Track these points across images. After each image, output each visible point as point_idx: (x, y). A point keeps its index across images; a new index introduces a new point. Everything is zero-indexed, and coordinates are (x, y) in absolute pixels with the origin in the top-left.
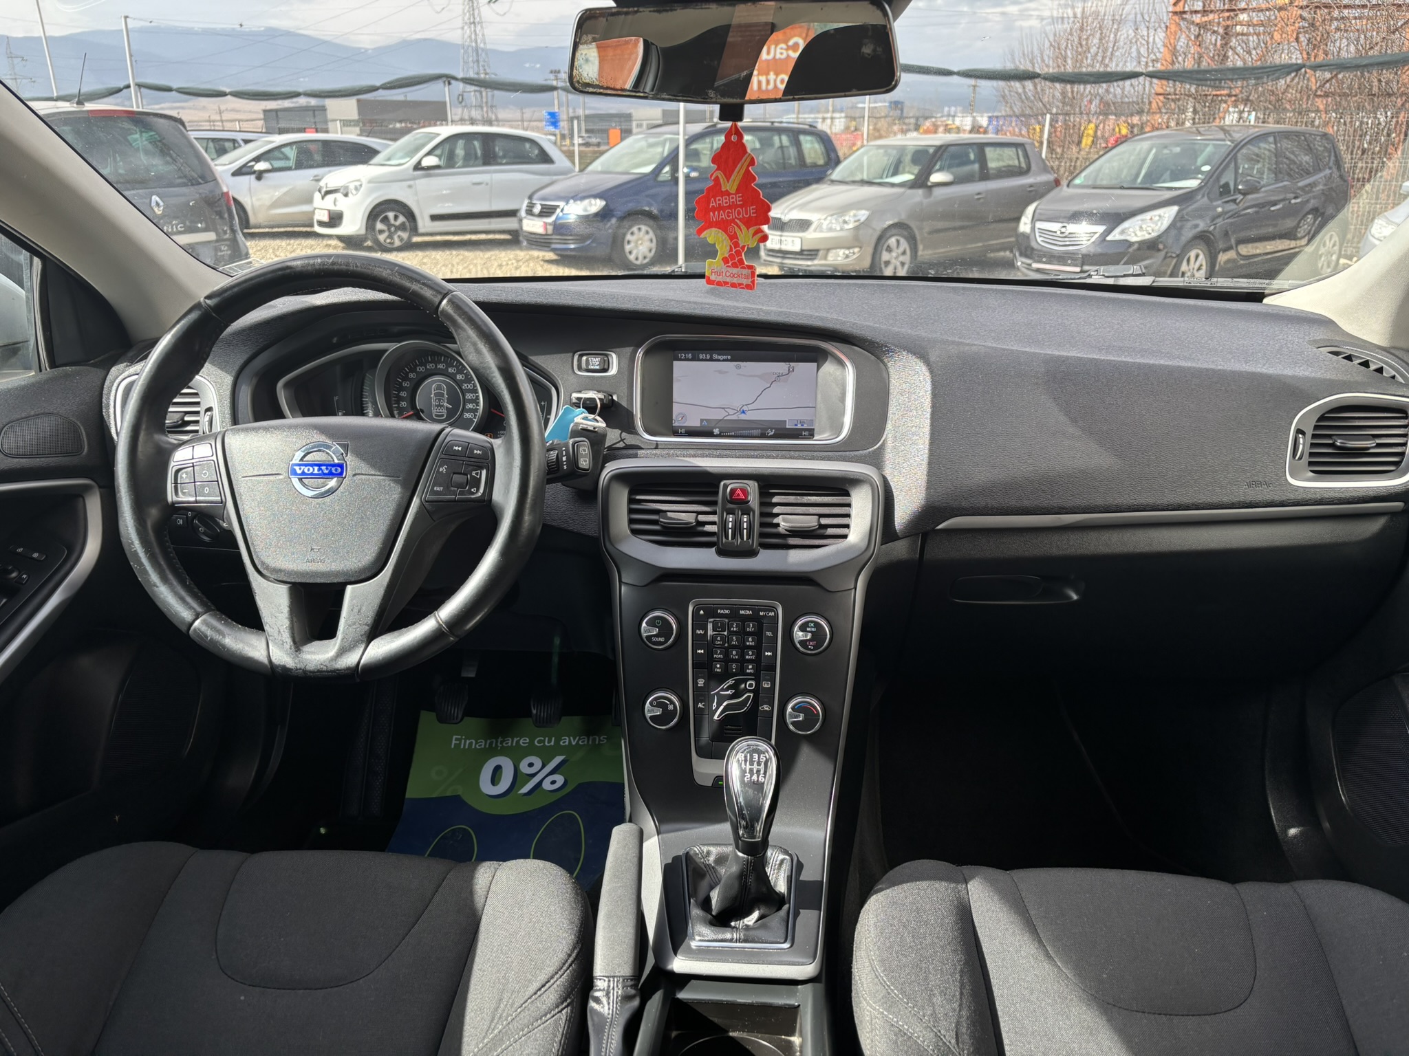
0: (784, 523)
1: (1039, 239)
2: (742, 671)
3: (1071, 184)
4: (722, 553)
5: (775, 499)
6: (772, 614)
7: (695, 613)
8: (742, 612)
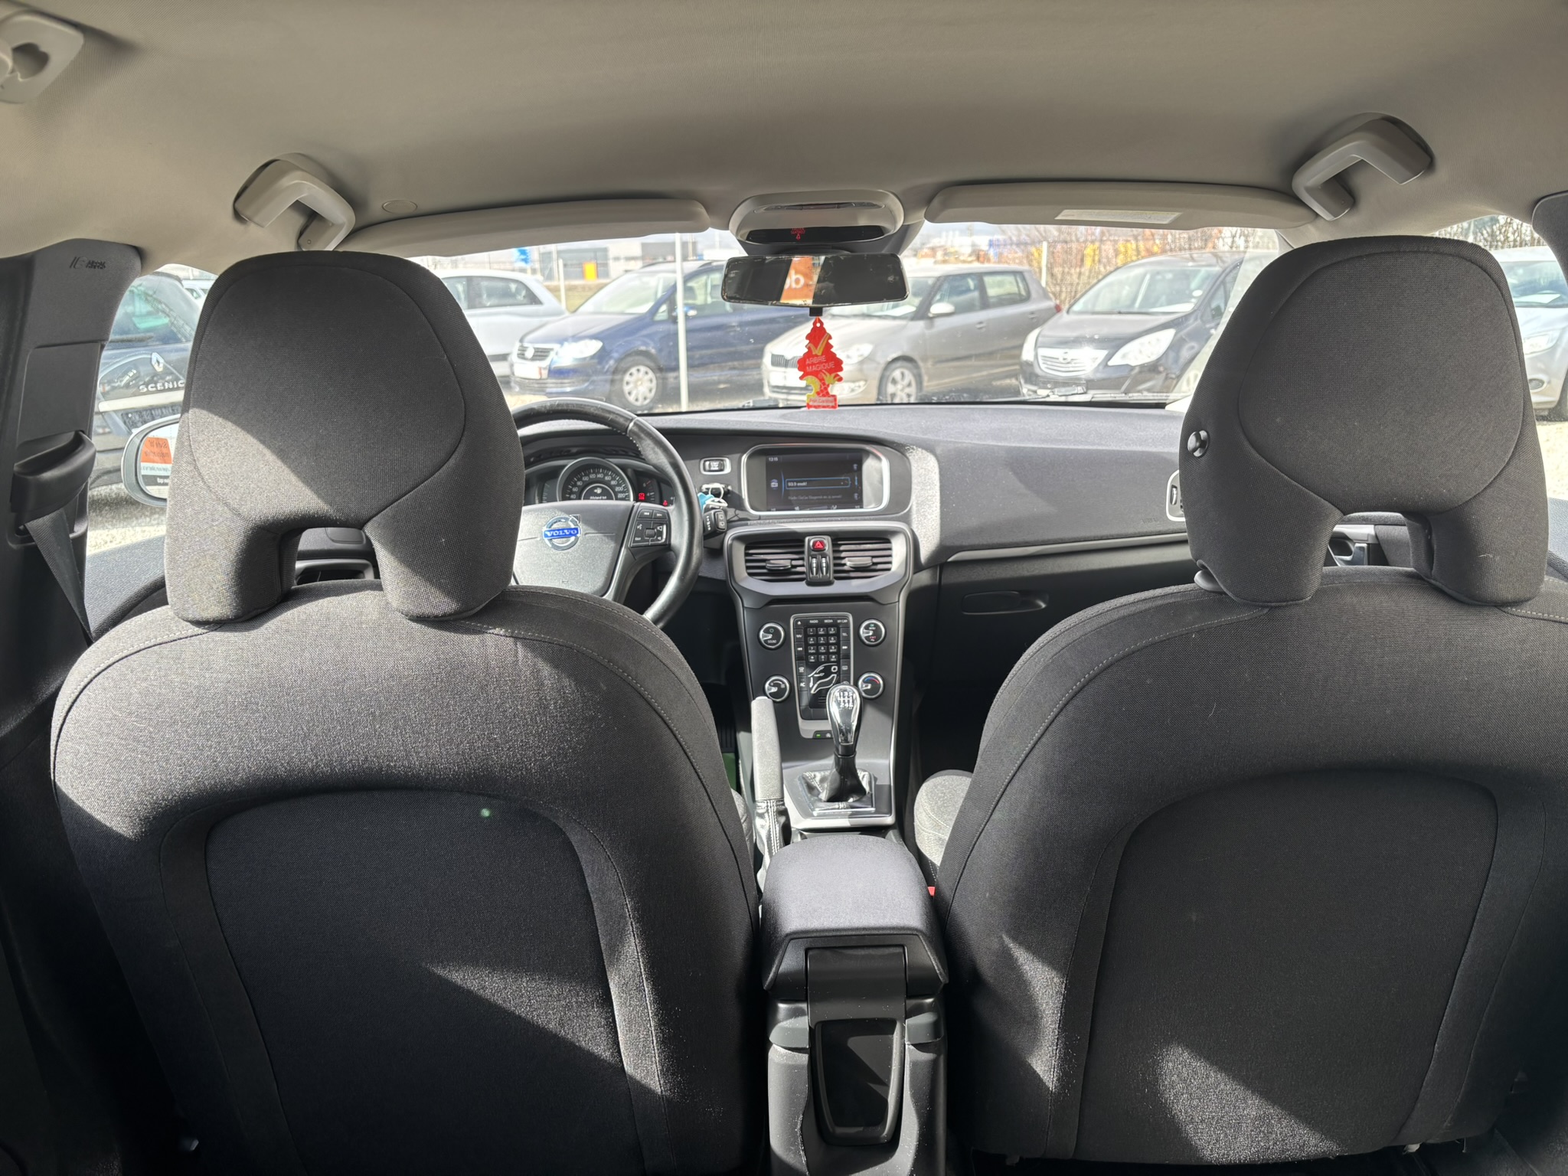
0: (849, 563)
1: (1043, 367)
2: (828, 660)
3: (1071, 310)
4: (811, 584)
5: (842, 548)
6: (846, 621)
7: (795, 623)
8: (826, 621)
